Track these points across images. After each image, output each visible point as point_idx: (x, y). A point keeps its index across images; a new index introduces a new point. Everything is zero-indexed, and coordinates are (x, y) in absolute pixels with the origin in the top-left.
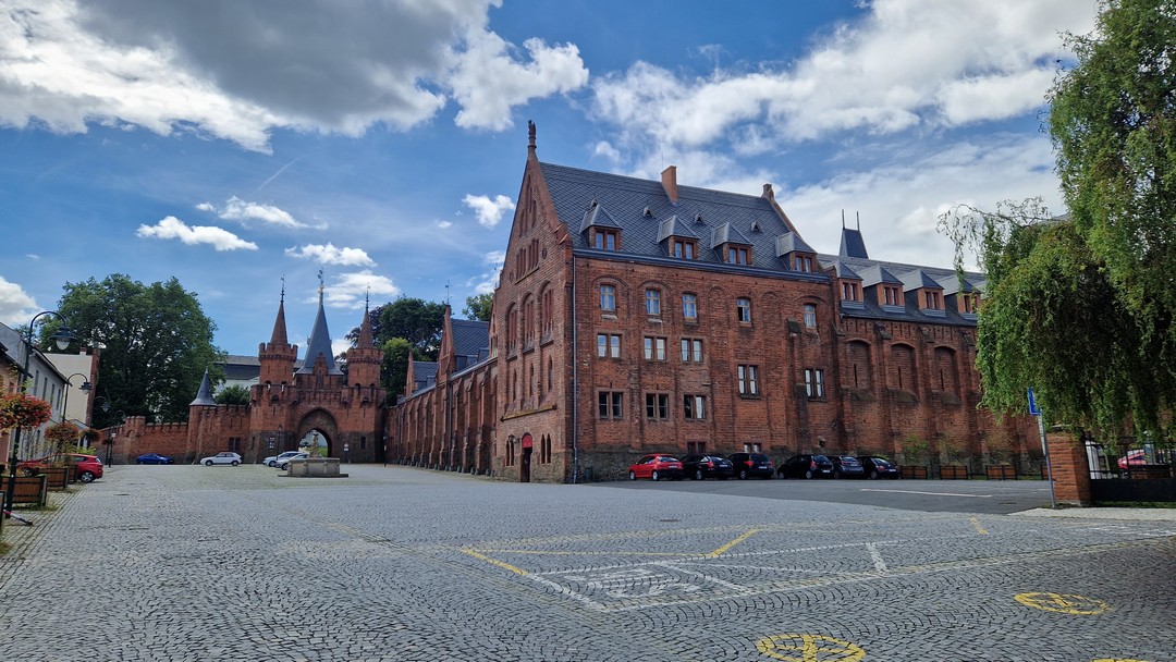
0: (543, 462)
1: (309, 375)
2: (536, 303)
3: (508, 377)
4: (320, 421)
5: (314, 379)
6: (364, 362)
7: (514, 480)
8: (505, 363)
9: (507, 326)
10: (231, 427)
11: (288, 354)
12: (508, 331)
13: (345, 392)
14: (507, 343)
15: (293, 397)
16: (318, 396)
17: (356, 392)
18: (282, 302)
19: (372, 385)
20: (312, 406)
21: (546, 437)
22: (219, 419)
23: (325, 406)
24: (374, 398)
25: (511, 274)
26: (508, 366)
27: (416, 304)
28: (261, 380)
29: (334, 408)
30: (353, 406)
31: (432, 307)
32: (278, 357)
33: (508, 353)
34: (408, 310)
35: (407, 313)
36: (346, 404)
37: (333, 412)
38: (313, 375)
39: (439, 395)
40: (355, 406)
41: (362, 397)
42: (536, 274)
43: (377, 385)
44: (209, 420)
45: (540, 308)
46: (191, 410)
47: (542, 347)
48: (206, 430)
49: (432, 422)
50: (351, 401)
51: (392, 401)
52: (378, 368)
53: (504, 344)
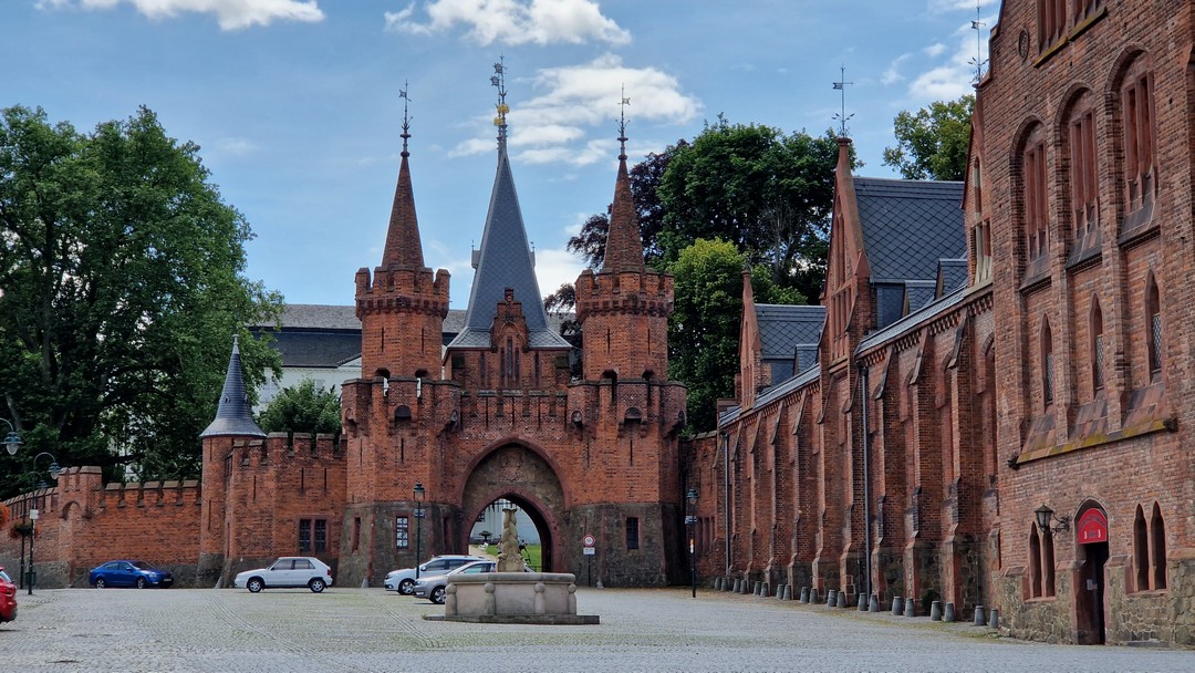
0: (1144, 584)
1: (482, 351)
2: (1102, 118)
3: (1026, 341)
4: (517, 474)
5: (494, 361)
6: (624, 310)
7: (1061, 636)
9: (1018, 191)
10: (302, 490)
11: (427, 295)
12: (1019, 206)
13: (577, 396)
14: (1020, 239)
15: (447, 411)
16: (507, 407)
17: (605, 394)
18: (405, 155)
19: (648, 374)
20: (496, 435)
21: (1148, 515)
22: (272, 471)
23: (526, 434)
24: (656, 410)
25: (1024, 36)
26: (1025, 307)
27: (753, 142)
28: (365, 369)
29: (549, 439)
30: (600, 434)
31: (800, 146)
32: (404, 305)
33: (1022, 269)
36: (580, 430)
37: (548, 449)
38: (493, 350)
39: (830, 397)
40: (606, 435)
41: (623, 409)
43: (663, 371)
44: (250, 474)
45: (1115, 131)
46: (206, 448)
47: (1126, 247)
48: (242, 500)
49: (814, 474)
50: (595, 419)
51: (704, 417)
52: (661, 326)
53: (1010, 244)
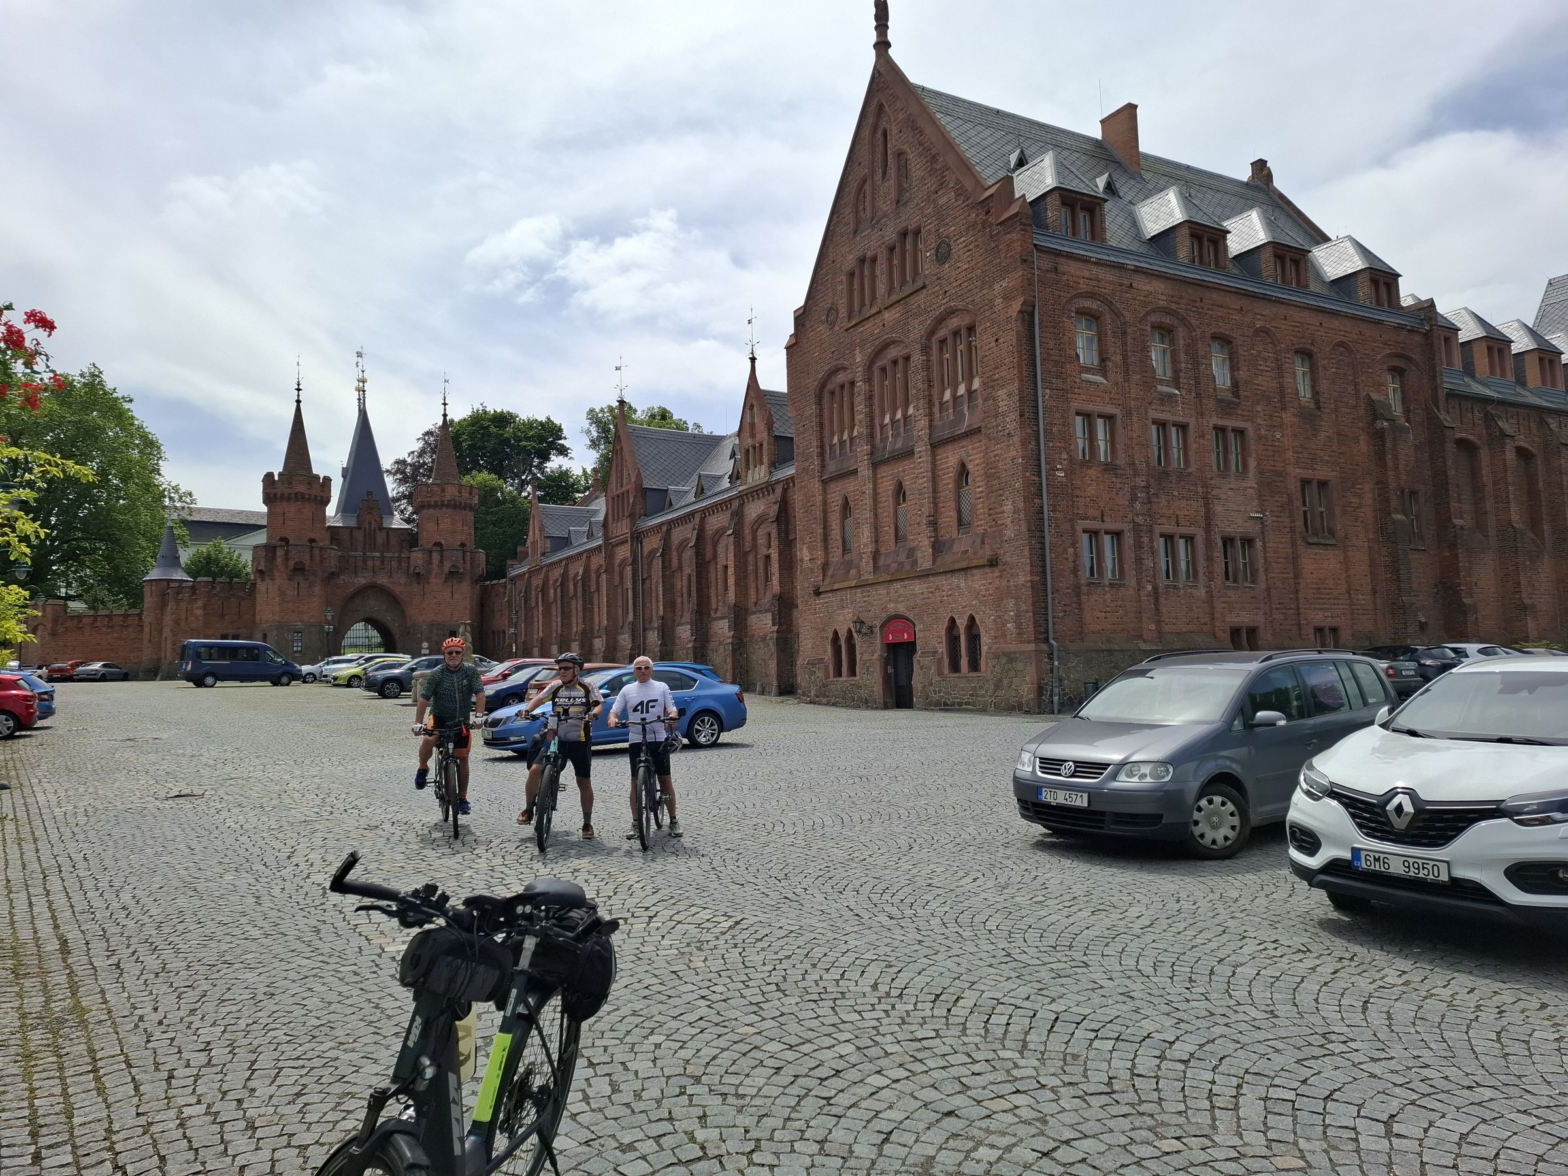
0: (955, 667)
1: (351, 529)
2: (917, 358)
3: (825, 513)
4: (375, 606)
5: (359, 535)
6: (448, 506)
7: (866, 704)
8: (817, 486)
9: (821, 416)
10: (222, 616)
11: (316, 491)
13: (417, 557)
14: (822, 447)
15: (332, 564)
16: (370, 563)
17: (436, 557)
18: (298, 402)
19: (463, 545)
20: (361, 581)
21: (962, 623)
22: (200, 603)
23: (382, 580)
24: (468, 566)
26: (825, 490)
28: (269, 537)
29: (398, 583)
30: (433, 580)
32: (299, 497)
33: (823, 466)
34: (493, 429)
35: (490, 435)
36: (418, 577)
37: (397, 590)
38: (359, 528)
39: (610, 557)
40: (436, 582)
41: (447, 567)
42: (912, 300)
43: (471, 545)
44: (183, 605)
45: (928, 369)
46: (147, 590)
47: (936, 446)
48: (177, 622)
50: (429, 572)
51: (498, 572)
52: (470, 516)
53: (814, 450)
